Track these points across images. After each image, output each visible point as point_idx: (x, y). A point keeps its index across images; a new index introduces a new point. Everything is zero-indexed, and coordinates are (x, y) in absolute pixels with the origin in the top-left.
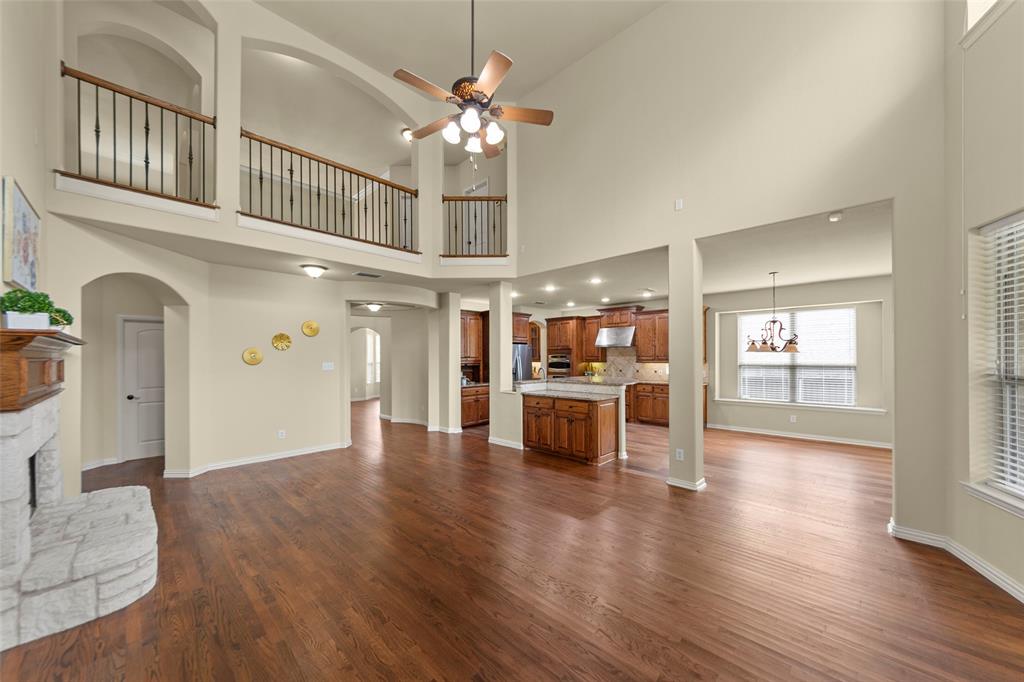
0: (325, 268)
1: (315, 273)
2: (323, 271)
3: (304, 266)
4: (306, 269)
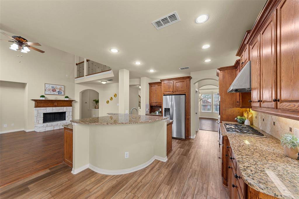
0: (106, 81)
1: (104, 83)
4: (101, 82)
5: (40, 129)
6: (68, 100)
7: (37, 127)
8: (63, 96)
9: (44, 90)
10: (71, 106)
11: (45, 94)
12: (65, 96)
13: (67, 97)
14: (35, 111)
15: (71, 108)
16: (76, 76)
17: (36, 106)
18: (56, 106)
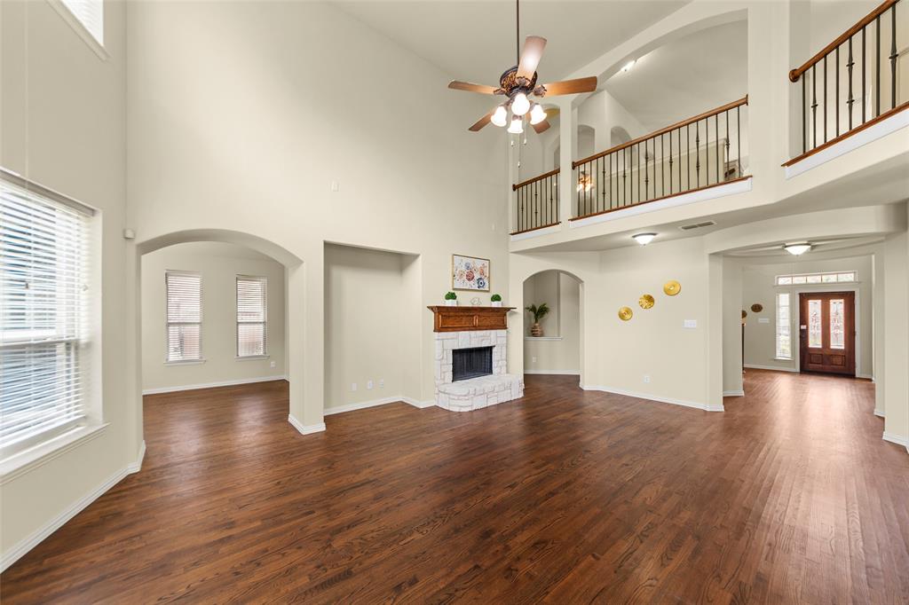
0: (654, 234)
1: (644, 240)
2: (653, 237)
3: (634, 237)
4: (636, 238)
5: (461, 403)
6: (500, 306)
7: (449, 394)
8: (487, 294)
9: (451, 276)
10: (504, 327)
11: (454, 289)
12: (490, 295)
13: (496, 298)
14: (437, 342)
15: (505, 331)
16: (512, 228)
17: (439, 328)
18: (476, 328)
